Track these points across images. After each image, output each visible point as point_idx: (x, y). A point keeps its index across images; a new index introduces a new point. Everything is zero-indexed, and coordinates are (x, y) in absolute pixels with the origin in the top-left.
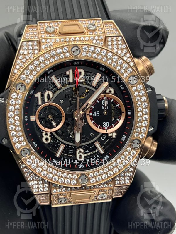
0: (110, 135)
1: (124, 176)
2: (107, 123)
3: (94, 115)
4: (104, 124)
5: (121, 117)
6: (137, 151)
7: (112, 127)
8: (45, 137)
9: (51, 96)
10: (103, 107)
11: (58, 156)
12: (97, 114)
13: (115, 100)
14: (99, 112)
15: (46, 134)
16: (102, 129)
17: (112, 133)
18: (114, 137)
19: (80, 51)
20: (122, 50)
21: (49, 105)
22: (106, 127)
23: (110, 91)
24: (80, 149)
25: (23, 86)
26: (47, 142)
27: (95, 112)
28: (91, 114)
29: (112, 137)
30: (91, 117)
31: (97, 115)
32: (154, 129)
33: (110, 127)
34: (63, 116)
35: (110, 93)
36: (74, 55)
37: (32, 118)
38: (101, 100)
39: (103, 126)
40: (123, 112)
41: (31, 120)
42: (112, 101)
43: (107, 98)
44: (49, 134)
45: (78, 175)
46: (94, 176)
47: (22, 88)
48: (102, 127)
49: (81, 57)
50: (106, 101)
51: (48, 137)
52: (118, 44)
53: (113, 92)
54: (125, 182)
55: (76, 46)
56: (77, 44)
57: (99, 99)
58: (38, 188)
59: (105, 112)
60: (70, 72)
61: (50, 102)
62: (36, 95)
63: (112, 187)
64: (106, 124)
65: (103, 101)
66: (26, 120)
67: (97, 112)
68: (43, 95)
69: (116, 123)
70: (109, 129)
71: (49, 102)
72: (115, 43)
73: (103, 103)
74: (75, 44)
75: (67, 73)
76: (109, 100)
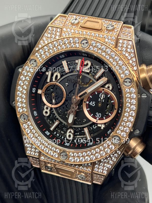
0: (99, 125)
1: (104, 166)
2: (100, 115)
3: (90, 104)
4: (97, 115)
5: (113, 112)
6: (116, 146)
7: (103, 119)
8: (45, 110)
9: (59, 77)
10: (99, 99)
11: (52, 129)
12: (93, 103)
13: (111, 96)
14: (95, 102)
15: (47, 108)
16: (94, 118)
17: (102, 124)
18: (102, 128)
19: (88, 45)
20: (130, 53)
21: (55, 84)
22: (98, 117)
23: (109, 87)
24: (71, 130)
25: (36, 63)
26: (46, 115)
27: (92, 102)
28: (88, 103)
29: (100, 127)
30: (87, 105)
31: (93, 105)
32: (139, 133)
33: (101, 119)
34: (64, 97)
35: (108, 88)
36: (82, 47)
37: (40, 92)
38: (99, 92)
39: (96, 116)
40: (116, 109)
41: (38, 93)
42: (108, 96)
43: (105, 92)
44: (49, 109)
45: (61, 150)
46: (73, 156)
47: (35, 64)
48: (94, 117)
49: (88, 50)
50: (103, 95)
51: (48, 111)
52: (127, 47)
53: (111, 88)
54: (103, 171)
55: (85, 39)
56: (87, 38)
57: (98, 91)
58: (31, 151)
59: (100, 105)
60: (79, 61)
61: (57, 82)
62: (47, 73)
63: (90, 171)
64: (98, 115)
65: (101, 94)
66: (34, 91)
67: (93, 102)
68: (52, 75)
69: (108, 116)
70: (100, 120)
71: (55, 82)
72: (125, 46)
73: (100, 95)
74: (85, 38)
75: (77, 61)
76: (106, 94)
